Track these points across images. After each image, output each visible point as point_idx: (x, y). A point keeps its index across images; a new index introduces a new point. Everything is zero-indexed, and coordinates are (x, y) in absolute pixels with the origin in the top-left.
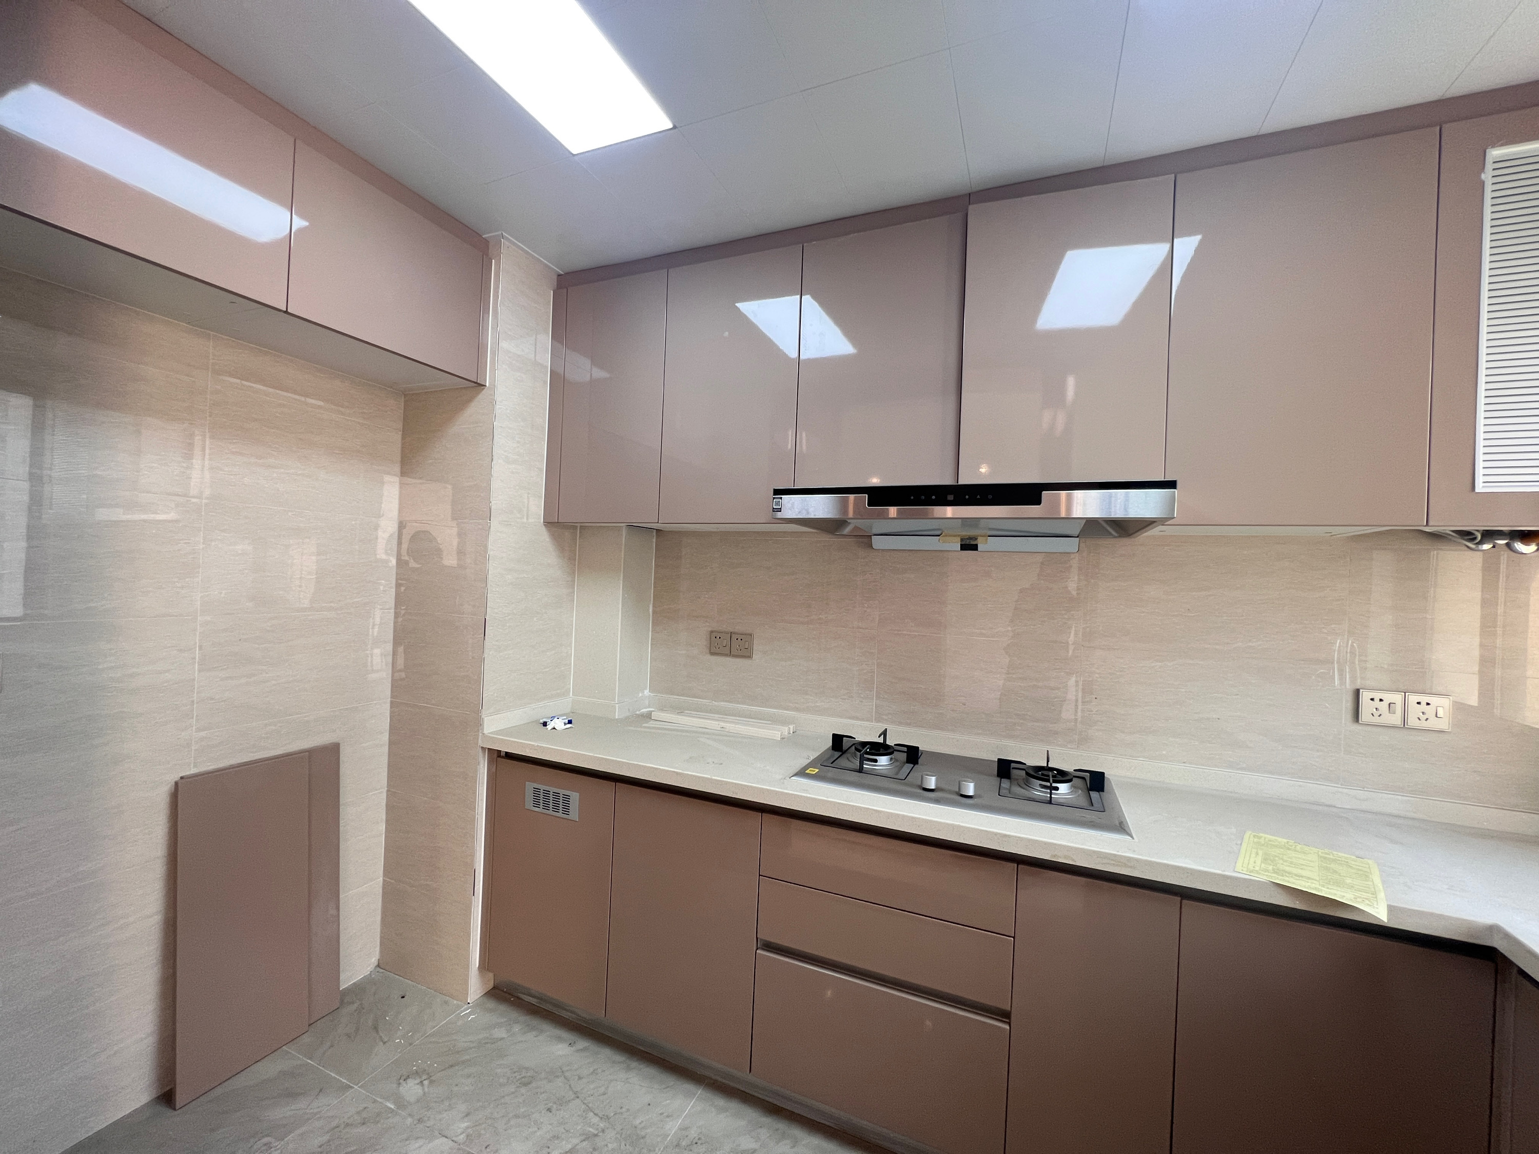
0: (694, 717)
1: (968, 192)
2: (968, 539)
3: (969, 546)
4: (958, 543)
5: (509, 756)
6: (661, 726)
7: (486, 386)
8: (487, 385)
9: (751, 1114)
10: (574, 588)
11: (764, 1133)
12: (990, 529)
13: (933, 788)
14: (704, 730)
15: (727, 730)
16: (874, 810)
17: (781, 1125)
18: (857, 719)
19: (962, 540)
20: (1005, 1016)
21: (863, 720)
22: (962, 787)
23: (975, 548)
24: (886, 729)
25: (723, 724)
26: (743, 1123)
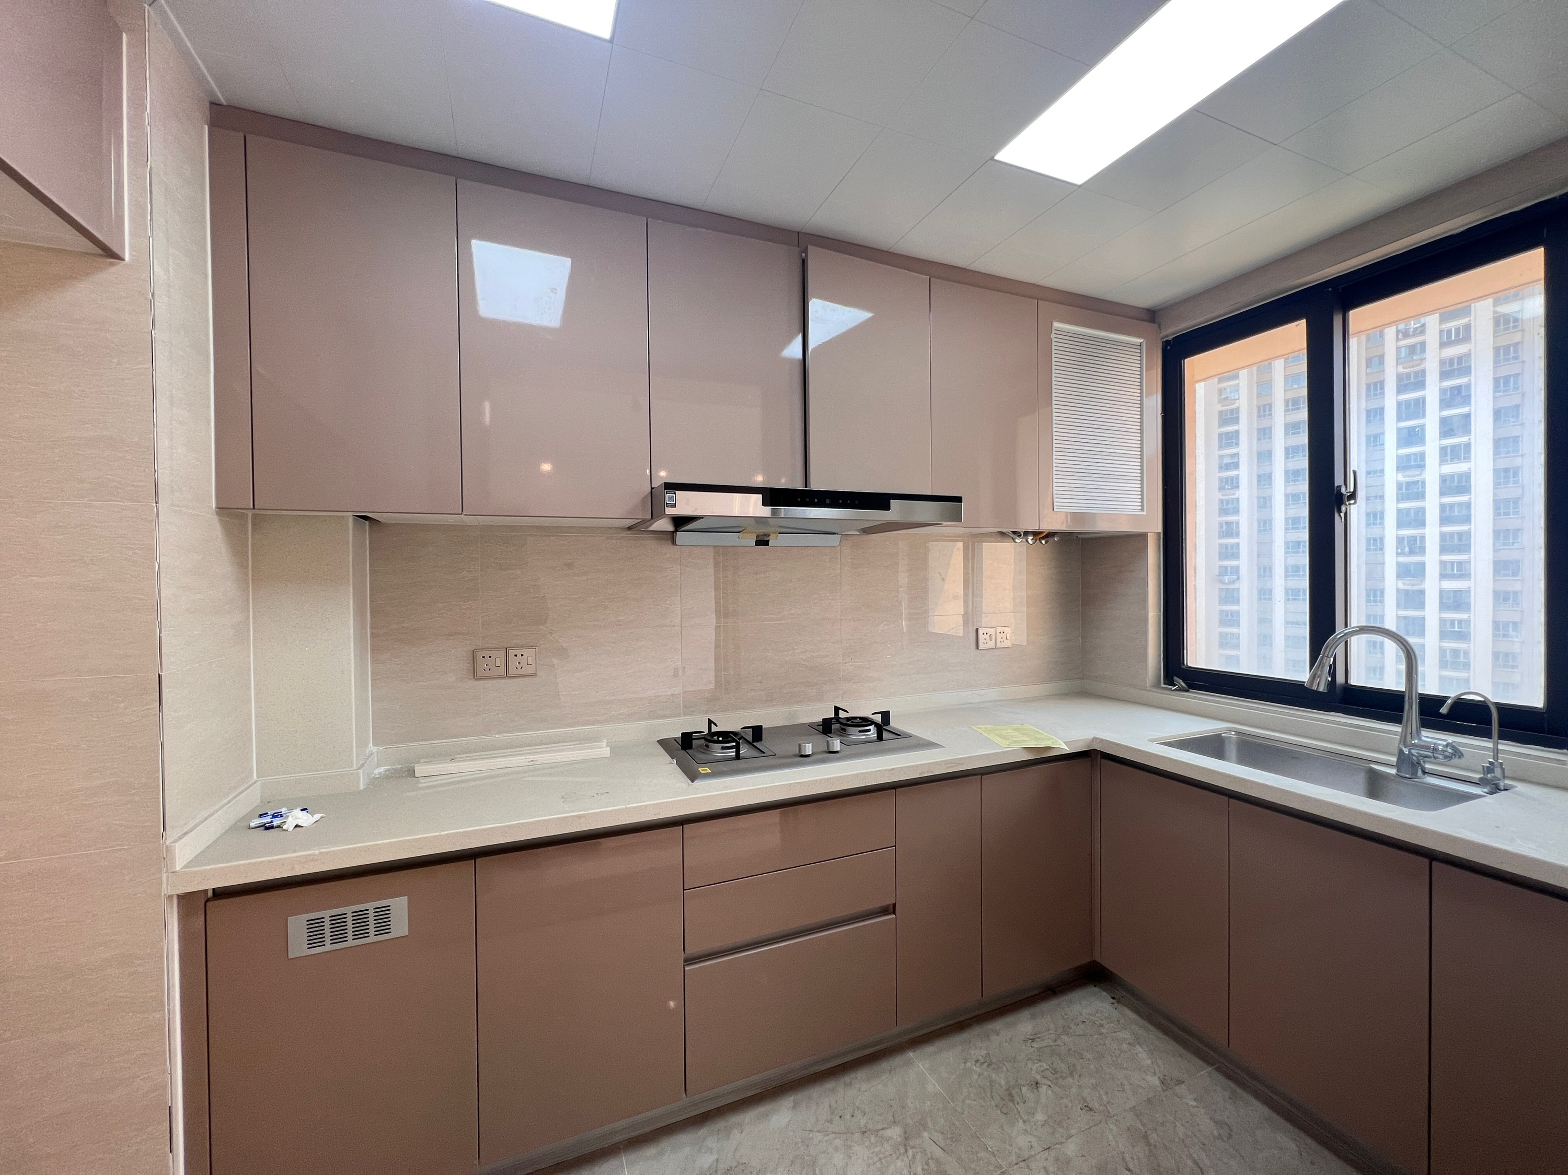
0: (476, 759)
1: (798, 230)
2: (762, 535)
3: (762, 542)
4: (753, 538)
5: (221, 894)
6: (444, 781)
7: (123, 260)
8: (127, 257)
9: (685, 1138)
10: (249, 612)
11: (711, 1142)
12: (780, 527)
13: (811, 753)
14: (506, 770)
15: (539, 763)
16: (797, 783)
17: (720, 1124)
18: (665, 717)
19: (757, 536)
20: (890, 909)
21: (671, 716)
22: (831, 744)
23: (766, 543)
24: (709, 719)
25: (532, 757)
26: (687, 1150)
